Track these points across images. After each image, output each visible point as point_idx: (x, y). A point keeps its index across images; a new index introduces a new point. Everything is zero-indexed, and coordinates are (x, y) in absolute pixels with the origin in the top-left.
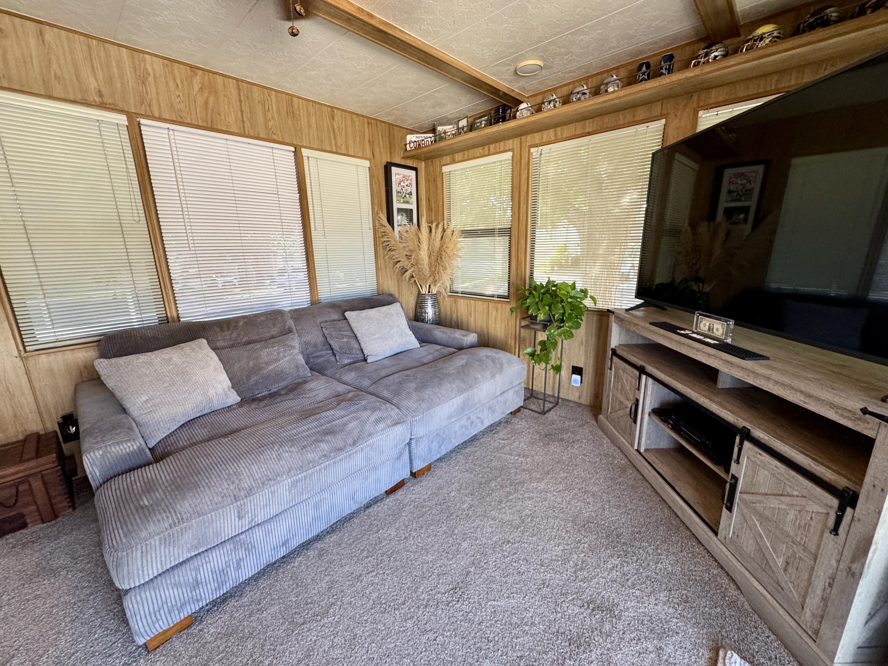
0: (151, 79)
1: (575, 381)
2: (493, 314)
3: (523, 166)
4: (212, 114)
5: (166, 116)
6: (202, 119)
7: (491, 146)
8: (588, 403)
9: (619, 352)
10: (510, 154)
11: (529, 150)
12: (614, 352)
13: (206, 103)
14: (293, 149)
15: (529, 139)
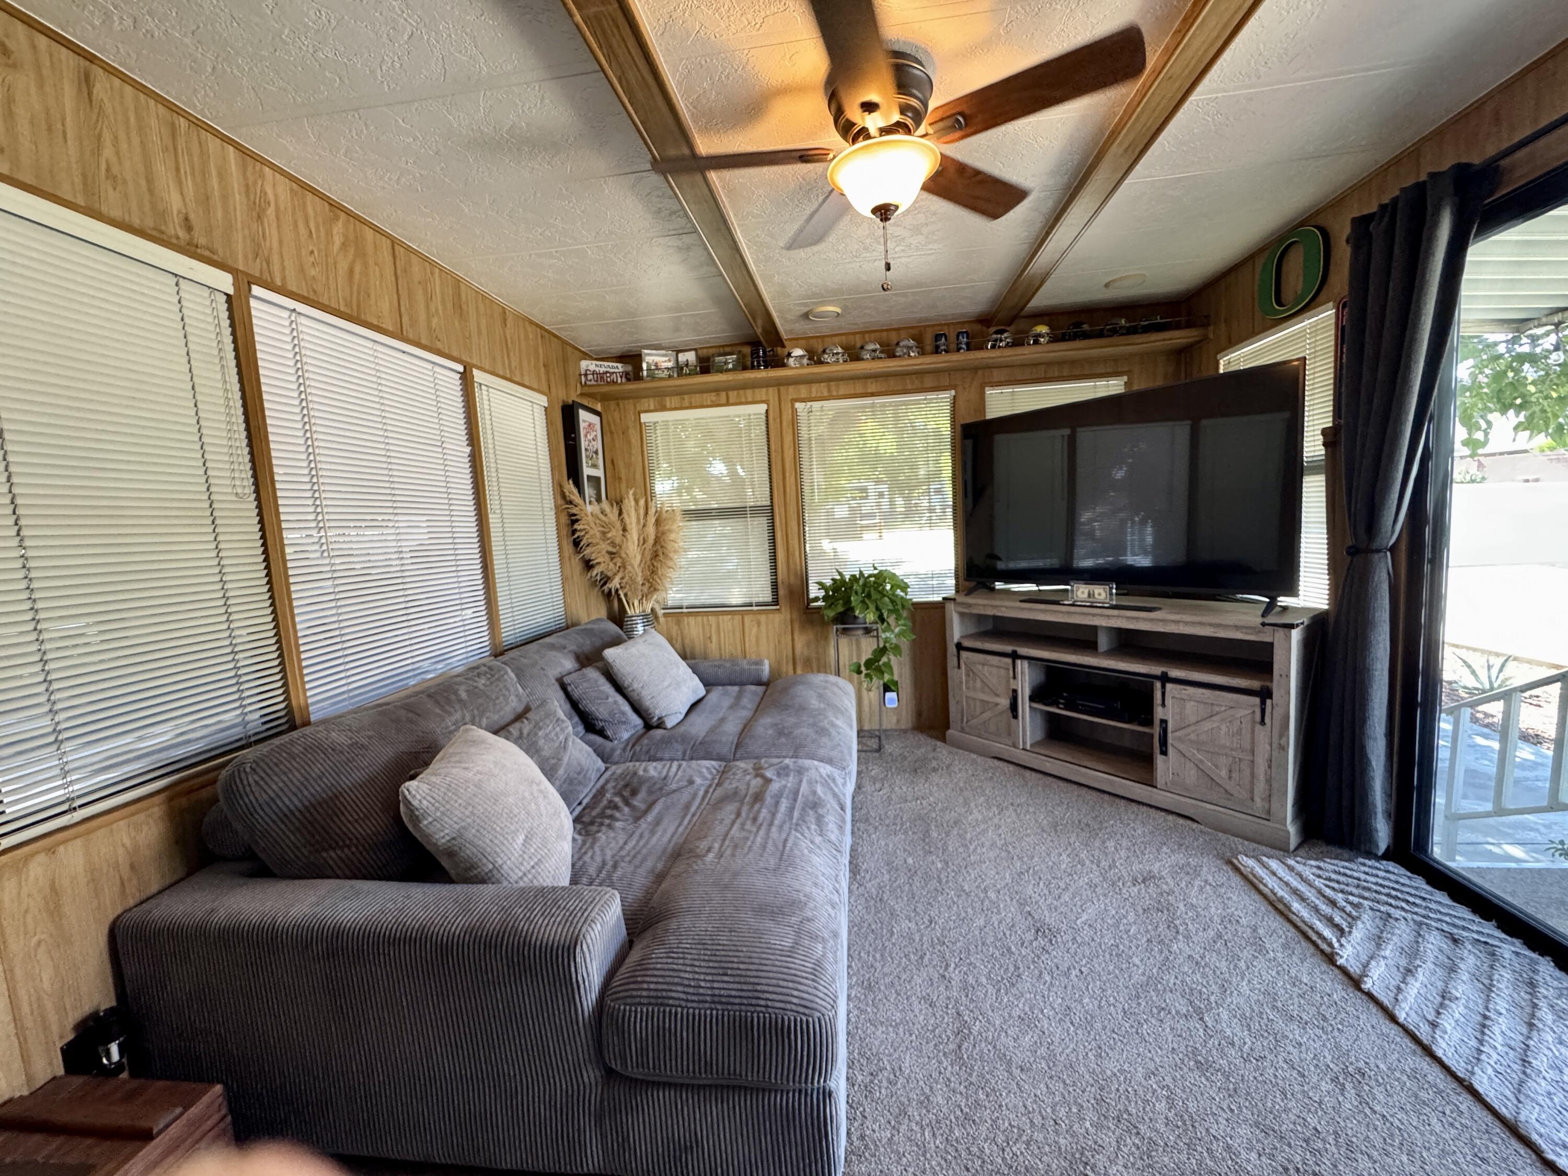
0: (271, 211)
1: (891, 700)
2: (752, 631)
3: (785, 424)
4: (359, 293)
5: (292, 286)
6: (345, 300)
7: (730, 393)
8: (910, 725)
9: (967, 643)
10: (764, 407)
11: (793, 406)
12: (959, 647)
13: (351, 271)
14: (461, 369)
15: (792, 391)
